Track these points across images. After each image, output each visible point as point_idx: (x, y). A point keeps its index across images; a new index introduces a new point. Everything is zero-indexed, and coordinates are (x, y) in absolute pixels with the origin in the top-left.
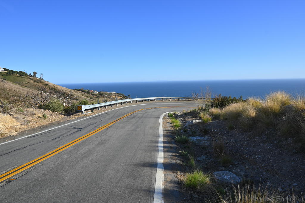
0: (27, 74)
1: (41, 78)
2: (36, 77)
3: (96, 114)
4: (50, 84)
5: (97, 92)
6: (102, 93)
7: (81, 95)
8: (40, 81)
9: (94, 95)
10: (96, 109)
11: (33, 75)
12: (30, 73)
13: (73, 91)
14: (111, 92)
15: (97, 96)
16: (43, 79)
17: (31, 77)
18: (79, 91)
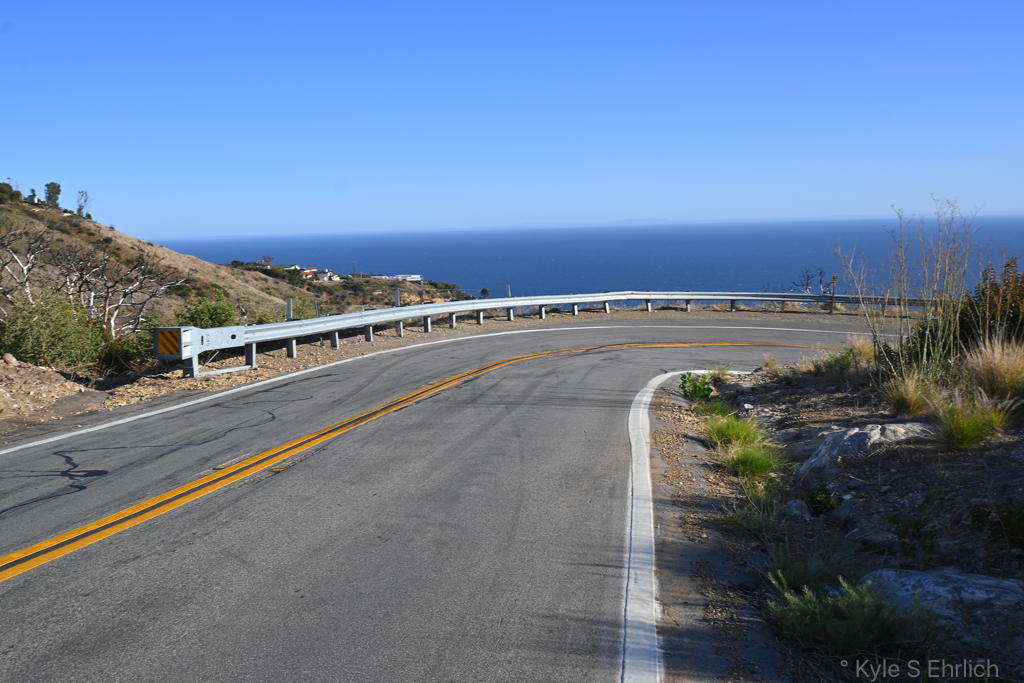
0: (18, 194)
1: (80, 210)
2: (56, 206)
3: (269, 373)
4: (119, 241)
5: (336, 279)
6: (356, 280)
7: (262, 290)
8: (75, 223)
9: (320, 289)
10: (275, 353)
11: (43, 199)
12: (33, 191)
13: (224, 272)
14: (400, 277)
15: (336, 293)
16: (89, 216)
17: (37, 205)
18: (253, 273)
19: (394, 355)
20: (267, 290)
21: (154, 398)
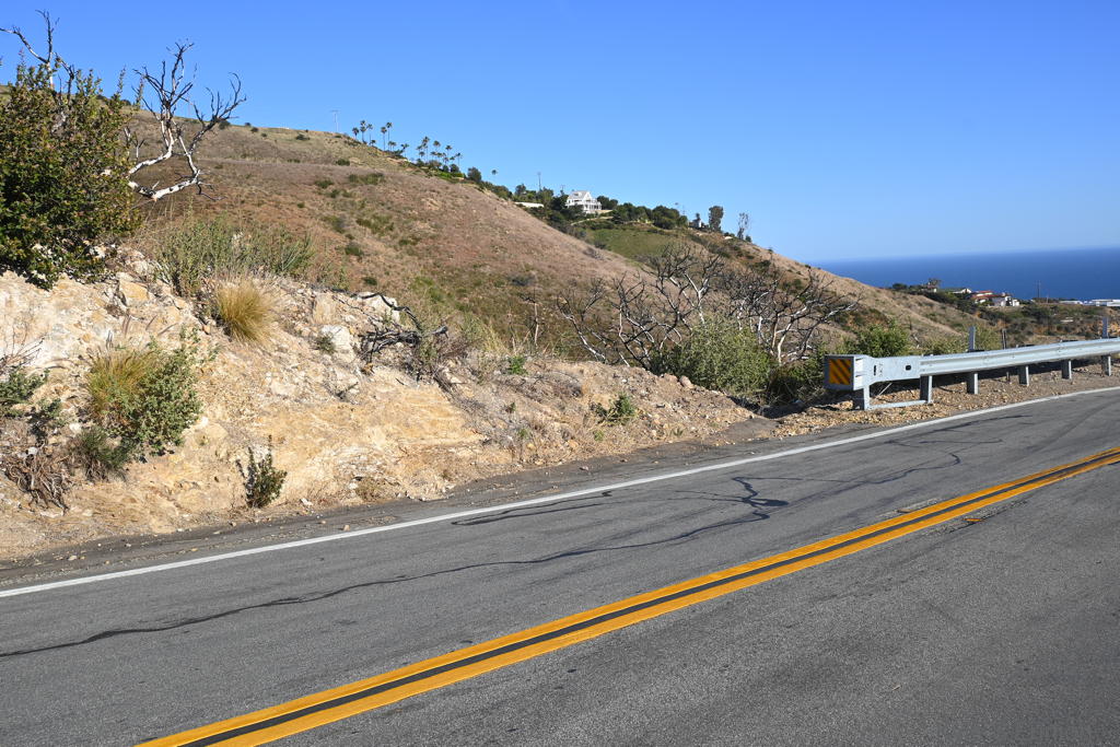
0: (684, 218)
1: (740, 233)
2: (719, 230)
3: (948, 410)
4: (777, 264)
5: (1016, 304)
6: (1040, 305)
7: (927, 316)
8: (736, 247)
9: (994, 317)
10: (953, 387)
11: (706, 223)
12: (698, 215)
13: (884, 296)
14: (1098, 303)
15: (1014, 321)
16: (748, 239)
17: (700, 229)
18: (916, 297)
19: (1100, 396)
20: (933, 317)
21: (823, 430)
